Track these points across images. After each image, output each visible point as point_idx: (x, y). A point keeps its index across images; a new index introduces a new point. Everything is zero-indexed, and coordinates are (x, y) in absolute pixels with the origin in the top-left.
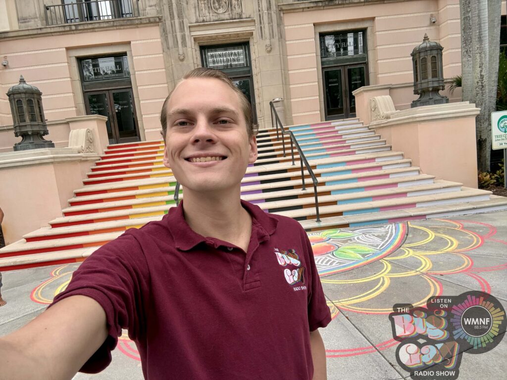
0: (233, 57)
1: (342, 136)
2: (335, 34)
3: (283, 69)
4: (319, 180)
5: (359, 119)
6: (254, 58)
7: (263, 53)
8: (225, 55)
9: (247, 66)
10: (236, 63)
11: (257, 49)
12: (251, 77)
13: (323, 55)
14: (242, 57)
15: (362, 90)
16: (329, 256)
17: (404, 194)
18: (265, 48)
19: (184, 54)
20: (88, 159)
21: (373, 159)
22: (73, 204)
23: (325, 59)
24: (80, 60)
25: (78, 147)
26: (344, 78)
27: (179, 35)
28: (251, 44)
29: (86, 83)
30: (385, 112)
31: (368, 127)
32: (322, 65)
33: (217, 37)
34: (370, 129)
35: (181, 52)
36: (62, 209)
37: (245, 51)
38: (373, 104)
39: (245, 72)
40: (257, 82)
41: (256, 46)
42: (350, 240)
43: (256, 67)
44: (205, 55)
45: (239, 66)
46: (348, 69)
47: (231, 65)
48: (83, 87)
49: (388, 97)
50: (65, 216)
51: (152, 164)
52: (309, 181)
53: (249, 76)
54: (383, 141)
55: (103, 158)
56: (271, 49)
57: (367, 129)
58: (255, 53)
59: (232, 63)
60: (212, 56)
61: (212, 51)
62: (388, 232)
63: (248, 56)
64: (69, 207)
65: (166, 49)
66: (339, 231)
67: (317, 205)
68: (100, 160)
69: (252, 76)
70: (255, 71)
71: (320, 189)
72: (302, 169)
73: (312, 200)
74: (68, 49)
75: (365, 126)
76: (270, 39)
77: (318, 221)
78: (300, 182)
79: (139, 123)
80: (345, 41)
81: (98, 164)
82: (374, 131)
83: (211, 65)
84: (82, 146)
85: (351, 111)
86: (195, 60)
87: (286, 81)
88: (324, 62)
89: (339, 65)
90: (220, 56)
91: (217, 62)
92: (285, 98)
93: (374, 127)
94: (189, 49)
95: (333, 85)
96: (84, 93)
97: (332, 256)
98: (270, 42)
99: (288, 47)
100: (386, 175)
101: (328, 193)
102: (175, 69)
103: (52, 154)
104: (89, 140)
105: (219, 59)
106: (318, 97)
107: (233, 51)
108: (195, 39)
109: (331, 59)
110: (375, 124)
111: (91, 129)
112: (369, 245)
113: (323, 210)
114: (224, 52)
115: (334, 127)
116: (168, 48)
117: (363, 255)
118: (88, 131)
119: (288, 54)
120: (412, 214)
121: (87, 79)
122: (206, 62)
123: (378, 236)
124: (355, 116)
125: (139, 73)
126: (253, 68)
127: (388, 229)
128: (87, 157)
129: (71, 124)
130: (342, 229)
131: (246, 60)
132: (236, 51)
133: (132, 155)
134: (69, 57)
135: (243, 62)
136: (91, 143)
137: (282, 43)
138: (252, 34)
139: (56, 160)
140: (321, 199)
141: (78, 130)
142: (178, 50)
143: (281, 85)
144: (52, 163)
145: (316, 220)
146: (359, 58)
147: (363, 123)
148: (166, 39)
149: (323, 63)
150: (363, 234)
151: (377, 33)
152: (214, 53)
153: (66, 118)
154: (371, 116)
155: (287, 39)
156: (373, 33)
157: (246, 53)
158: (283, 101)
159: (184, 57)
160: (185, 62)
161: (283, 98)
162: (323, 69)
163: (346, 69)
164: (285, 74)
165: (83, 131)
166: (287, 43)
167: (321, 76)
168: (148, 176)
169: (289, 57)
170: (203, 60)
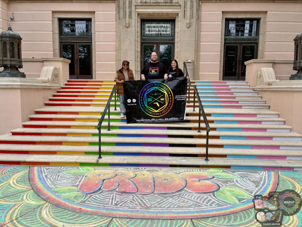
0: (163, 29)
1: (233, 93)
2: (237, 20)
3: (196, 40)
4: (211, 125)
5: (247, 82)
6: (177, 31)
7: (184, 27)
8: (158, 27)
9: (172, 36)
10: (165, 33)
11: (180, 25)
13: (227, 34)
14: (169, 29)
15: (252, 62)
16: (210, 196)
17: (277, 147)
18: (186, 25)
19: (129, 23)
20: (52, 88)
21: (255, 115)
22: (32, 119)
23: (227, 37)
24: (61, 20)
25: (46, 79)
26: (240, 52)
27: (128, 10)
28: (176, 21)
29: (62, 36)
30: (268, 80)
31: (253, 89)
32: (225, 41)
33: (153, 14)
34: (255, 91)
35: (127, 22)
36: (22, 122)
37: (172, 25)
38: (259, 73)
39: (169, 40)
40: (177, 47)
41: (179, 23)
42: (230, 181)
43: (178, 37)
44: (144, 25)
45: (166, 35)
46: (243, 46)
47: (161, 34)
48: (60, 39)
49: (271, 69)
50: (24, 127)
51: (94, 96)
52: (203, 125)
53: (172, 43)
54: (263, 101)
55: (63, 88)
56: (190, 26)
57: (252, 90)
58: (178, 27)
60: (149, 27)
61: (149, 23)
62: (262, 178)
63: (173, 29)
64: (29, 121)
66: (222, 171)
67: (207, 146)
68: (60, 89)
69: (174, 43)
70: (177, 40)
71: (211, 133)
72: (199, 115)
73: (203, 141)
74: (53, 12)
75: (251, 88)
76: (190, 19)
77: (207, 160)
78: (196, 125)
79: (93, 66)
80: (244, 26)
81: (58, 92)
82: (258, 93)
83: (147, 33)
84: (49, 79)
85: (242, 76)
86: (136, 28)
87: (197, 50)
88: (227, 39)
89: (237, 42)
90: (154, 27)
91: (152, 31)
92: (196, 60)
93: (258, 90)
94: (133, 21)
95: (231, 55)
96: (60, 43)
97: (213, 196)
98: (190, 21)
99: (202, 26)
100: (265, 130)
101: (217, 137)
102: (122, 33)
103: (20, 83)
104: (55, 75)
105: (153, 29)
106: (219, 63)
107: (163, 25)
108: (138, 14)
109: (232, 37)
110: (259, 87)
111: (58, 67)
112: (245, 190)
113: (211, 151)
114: (157, 25)
115: (228, 86)
116: (119, 18)
117: (240, 200)
118: (55, 69)
119: (201, 31)
120: (283, 166)
121: (64, 34)
122: (144, 30)
123: (253, 182)
124: (244, 79)
125: (98, 33)
126: (176, 37)
127: (262, 176)
128: (50, 86)
129: (45, 63)
130: (224, 169)
131: (172, 32)
132: (165, 25)
133: (82, 88)
134: (53, 18)
135: (169, 33)
136: (56, 77)
137: (198, 22)
138: (178, 14)
139: (23, 87)
140: (211, 142)
141: (48, 67)
142: (125, 21)
143: (194, 51)
144: (20, 88)
145: (205, 158)
146: (252, 39)
147: (250, 86)
148: (119, 12)
149: (225, 40)
150: (241, 177)
151: (268, 23)
152: (150, 25)
153: (42, 58)
154: (257, 81)
155: (202, 21)
156: (265, 22)
157: (172, 27)
158: (194, 62)
159: (129, 25)
160: (129, 29)
161: (194, 60)
162: (225, 43)
163: (242, 45)
164: (197, 44)
165: (51, 68)
166: (202, 23)
167: (223, 49)
168: (89, 105)
169: (202, 33)
170: (142, 29)
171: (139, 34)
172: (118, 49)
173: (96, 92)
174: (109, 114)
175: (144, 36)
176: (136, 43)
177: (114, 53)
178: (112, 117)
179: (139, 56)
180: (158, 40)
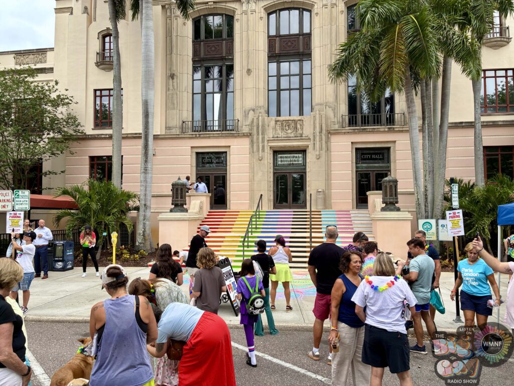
0: (294, 159)
1: (352, 221)
3: (327, 170)
5: (369, 211)
6: (308, 161)
7: (314, 159)
8: (290, 157)
9: (304, 165)
10: (297, 163)
11: (310, 156)
12: (305, 173)
13: (358, 162)
14: (301, 159)
15: (369, 193)
18: (315, 156)
19: (262, 156)
23: (359, 165)
24: (197, 154)
25: (195, 211)
26: (372, 179)
27: (261, 145)
28: (307, 152)
29: (199, 168)
33: (285, 147)
35: (260, 156)
37: (303, 155)
38: (374, 203)
39: (301, 169)
40: (309, 177)
41: (310, 154)
43: (309, 168)
44: (276, 156)
45: (298, 165)
48: (197, 170)
51: (233, 225)
55: (206, 218)
56: (320, 157)
58: (309, 158)
59: (294, 163)
60: (281, 157)
61: (281, 154)
63: (305, 159)
65: (252, 152)
68: (204, 219)
70: (308, 170)
74: (192, 147)
76: (319, 151)
79: (228, 196)
81: (203, 222)
83: (280, 163)
84: (197, 211)
85: (366, 205)
86: (269, 160)
87: (328, 178)
88: (358, 167)
89: (369, 170)
90: (286, 157)
91: (284, 162)
92: (327, 189)
94: (266, 154)
95: (364, 183)
98: (320, 153)
99: (332, 156)
102: (255, 165)
103: (188, 216)
104: (200, 207)
105: (285, 159)
106: (351, 191)
107: (295, 155)
108: (270, 148)
109: (364, 165)
114: (289, 155)
115: (350, 214)
116: (253, 152)
118: (201, 202)
119: (332, 161)
121: (200, 166)
122: (276, 161)
125: (233, 165)
126: (307, 167)
128: (198, 217)
129: (192, 197)
131: (303, 162)
132: (297, 155)
133: (222, 218)
134: (192, 152)
135: (301, 163)
136: (201, 209)
137: (328, 153)
138: (308, 146)
141: (196, 201)
142: (259, 154)
143: (325, 181)
144: (188, 220)
146: (385, 166)
147: (370, 214)
148: (252, 146)
149: (357, 167)
151: (397, 152)
155: (332, 151)
156: (395, 151)
157: (303, 157)
158: (325, 191)
159: (262, 158)
160: (262, 161)
161: (325, 189)
162: (356, 171)
163: (375, 173)
164: (328, 173)
165: (198, 202)
166: (332, 153)
167: (355, 177)
168: (230, 232)
169: (332, 163)
170: (275, 159)
171: (272, 165)
172: (252, 180)
173: (235, 221)
174: (248, 237)
175: (276, 166)
176: (269, 174)
177: (248, 183)
178: (250, 239)
179: (272, 186)
180: (290, 169)
